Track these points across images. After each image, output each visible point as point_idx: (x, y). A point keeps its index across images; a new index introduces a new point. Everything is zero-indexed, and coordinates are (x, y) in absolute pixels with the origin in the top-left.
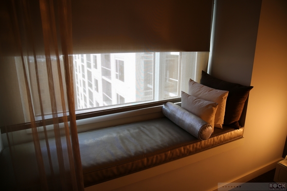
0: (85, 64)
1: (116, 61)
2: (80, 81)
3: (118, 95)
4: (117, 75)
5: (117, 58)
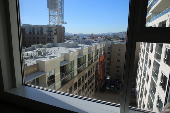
0: (146, 49)
2: (141, 58)
3: (163, 74)
4: (165, 60)
5: (167, 47)
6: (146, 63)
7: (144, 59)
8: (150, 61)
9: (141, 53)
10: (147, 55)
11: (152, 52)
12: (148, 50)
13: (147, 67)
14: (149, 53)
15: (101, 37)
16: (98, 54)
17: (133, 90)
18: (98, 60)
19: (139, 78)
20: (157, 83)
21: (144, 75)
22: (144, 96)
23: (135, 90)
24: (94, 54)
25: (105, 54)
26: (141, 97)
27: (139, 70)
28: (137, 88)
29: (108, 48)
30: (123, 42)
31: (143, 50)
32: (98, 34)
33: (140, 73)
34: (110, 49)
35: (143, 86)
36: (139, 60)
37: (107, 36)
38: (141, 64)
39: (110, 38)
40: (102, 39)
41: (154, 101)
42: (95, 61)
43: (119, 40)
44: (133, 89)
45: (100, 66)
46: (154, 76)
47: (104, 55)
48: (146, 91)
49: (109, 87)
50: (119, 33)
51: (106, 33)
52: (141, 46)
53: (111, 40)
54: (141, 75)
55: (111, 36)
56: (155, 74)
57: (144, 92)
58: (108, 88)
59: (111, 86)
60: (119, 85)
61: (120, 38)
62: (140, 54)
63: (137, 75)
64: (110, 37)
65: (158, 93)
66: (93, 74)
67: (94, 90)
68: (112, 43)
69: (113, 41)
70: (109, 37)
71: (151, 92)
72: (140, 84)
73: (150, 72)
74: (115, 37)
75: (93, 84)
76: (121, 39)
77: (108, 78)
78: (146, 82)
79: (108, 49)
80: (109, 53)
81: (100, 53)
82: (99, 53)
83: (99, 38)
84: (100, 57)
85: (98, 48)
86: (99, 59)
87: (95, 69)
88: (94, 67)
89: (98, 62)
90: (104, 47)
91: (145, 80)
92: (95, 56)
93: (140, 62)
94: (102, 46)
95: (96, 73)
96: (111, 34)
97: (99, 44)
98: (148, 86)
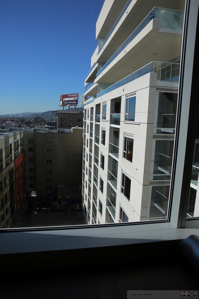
0: (93, 139)
1: (125, 138)
2: (87, 155)
3: (123, 175)
4: (124, 154)
5: (126, 135)
6: (96, 161)
7: (93, 155)
8: (103, 158)
9: (85, 145)
10: (97, 148)
11: (104, 143)
12: (97, 140)
13: (99, 168)
14: (100, 145)
15: (13, 121)
16: (11, 153)
17: (79, 208)
18: (12, 165)
19: (86, 187)
20: (116, 189)
21: (95, 180)
22: (98, 213)
23: (81, 206)
24: (4, 154)
25: (23, 151)
26: (93, 216)
27: (85, 173)
28: (86, 203)
29: (29, 140)
30: (52, 128)
31: (88, 140)
32: (5, 115)
33: (86, 177)
34: (32, 142)
35: (95, 199)
36: (83, 158)
37: (23, 118)
38: (87, 164)
39: (29, 122)
40: (13, 124)
41: (114, 218)
42: (6, 166)
43: (46, 126)
44: (78, 205)
45: (17, 174)
46: (110, 179)
47: (22, 154)
48: (101, 205)
49: (37, 211)
50: (44, 113)
51: (20, 114)
52: (85, 135)
53: (31, 125)
54: (90, 181)
55: (30, 118)
56: (112, 177)
57: (98, 208)
58: (36, 213)
59: (40, 209)
60: (56, 203)
61: (47, 121)
62: (85, 148)
63: (83, 182)
64: (29, 120)
65: (120, 204)
66: (5, 192)
67: (10, 222)
68: (35, 130)
69: (36, 128)
70: (27, 121)
71: (108, 204)
72: (89, 195)
73: (103, 174)
74: (38, 120)
75: (7, 211)
76: (48, 123)
77: (34, 195)
78: (99, 191)
79: (29, 142)
80: (30, 149)
81: (15, 150)
82: (13, 151)
83: (8, 123)
84: (15, 158)
85: (11, 141)
86: (14, 162)
87: (8, 182)
88: (5, 179)
89: (13, 168)
90: (21, 139)
91: (98, 188)
92: (7, 156)
93: (85, 160)
94: (18, 137)
95: (10, 188)
96: (31, 115)
97: (11, 134)
98: (103, 197)
